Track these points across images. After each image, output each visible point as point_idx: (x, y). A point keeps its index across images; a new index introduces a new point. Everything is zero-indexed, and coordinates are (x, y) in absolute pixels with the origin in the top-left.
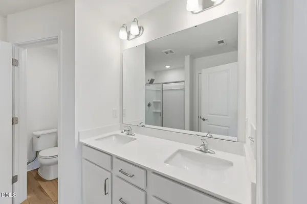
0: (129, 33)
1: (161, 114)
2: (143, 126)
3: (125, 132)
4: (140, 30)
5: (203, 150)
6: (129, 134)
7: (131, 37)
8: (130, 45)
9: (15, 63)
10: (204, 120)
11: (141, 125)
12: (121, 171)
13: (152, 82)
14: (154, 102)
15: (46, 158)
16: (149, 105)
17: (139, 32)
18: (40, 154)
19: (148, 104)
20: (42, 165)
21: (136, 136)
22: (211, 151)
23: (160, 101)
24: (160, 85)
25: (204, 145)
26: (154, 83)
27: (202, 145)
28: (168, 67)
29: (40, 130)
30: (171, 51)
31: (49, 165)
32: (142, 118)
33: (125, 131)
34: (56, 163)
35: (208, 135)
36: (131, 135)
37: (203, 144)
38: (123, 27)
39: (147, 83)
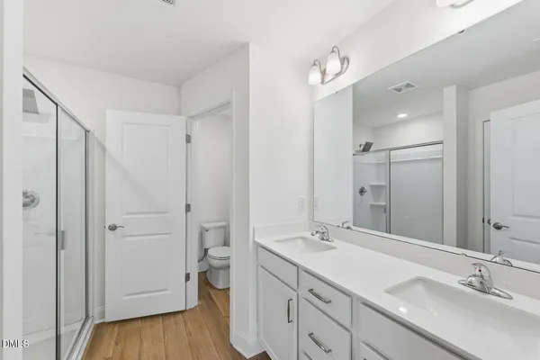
0: (324, 73)
1: (386, 210)
2: (348, 228)
3: (318, 235)
4: (342, 64)
5: (478, 285)
6: (323, 239)
7: (328, 78)
8: (326, 91)
9: (188, 139)
10: (498, 227)
11: (345, 225)
12: (311, 291)
13: (367, 148)
14: (372, 186)
15: (215, 258)
16: (362, 191)
17: (342, 68)
18: (210, 252)
19: (358, 190)
20: (211, 267)
21: (336, 243)
22: (501, 294)
23: (384, 184)
24: (384, 154)
25: (482, 276)
26: (371, 149)
27: (475, 276)
28: (402, 116)
29: (208, 222)
30: (408, 86)
31: (218, 269)
32: (348, 215)
33: (317, 232)
34: (228, 267)
35: (497, 259)
36: (327, 240)
37: (478, 273)
38: (315, 65)
39: (357, 151)
